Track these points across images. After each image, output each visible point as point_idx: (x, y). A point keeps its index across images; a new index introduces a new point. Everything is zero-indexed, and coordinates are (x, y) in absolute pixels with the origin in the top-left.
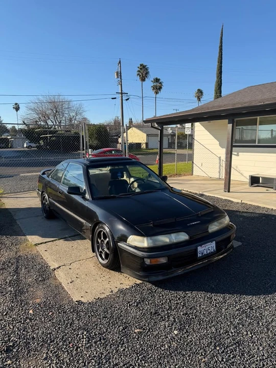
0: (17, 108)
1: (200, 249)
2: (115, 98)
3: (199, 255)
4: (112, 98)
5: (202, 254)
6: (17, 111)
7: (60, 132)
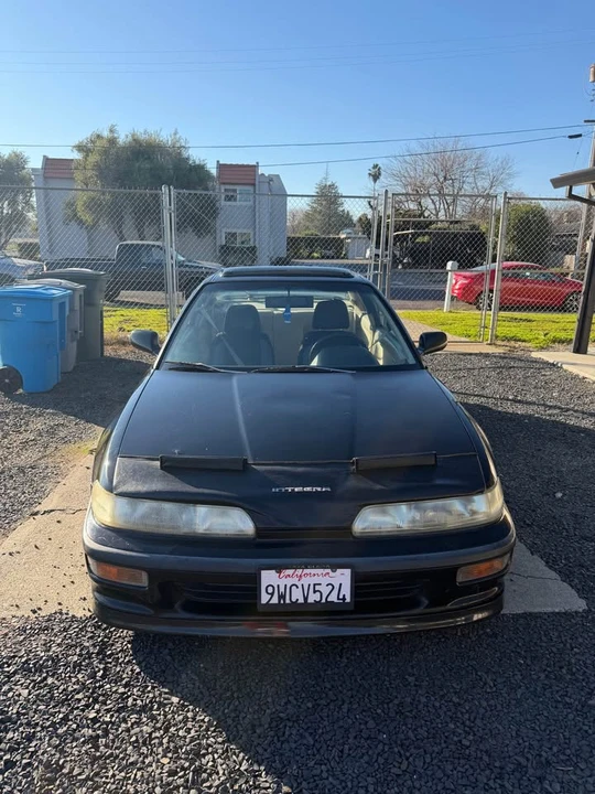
0: (376, 177)
1: (268, 578)
2: (580, 135)
3: (265, 598)
4: (571, 137)
5: (282, 597)
6: (375, 181)
7: (440, 225)
